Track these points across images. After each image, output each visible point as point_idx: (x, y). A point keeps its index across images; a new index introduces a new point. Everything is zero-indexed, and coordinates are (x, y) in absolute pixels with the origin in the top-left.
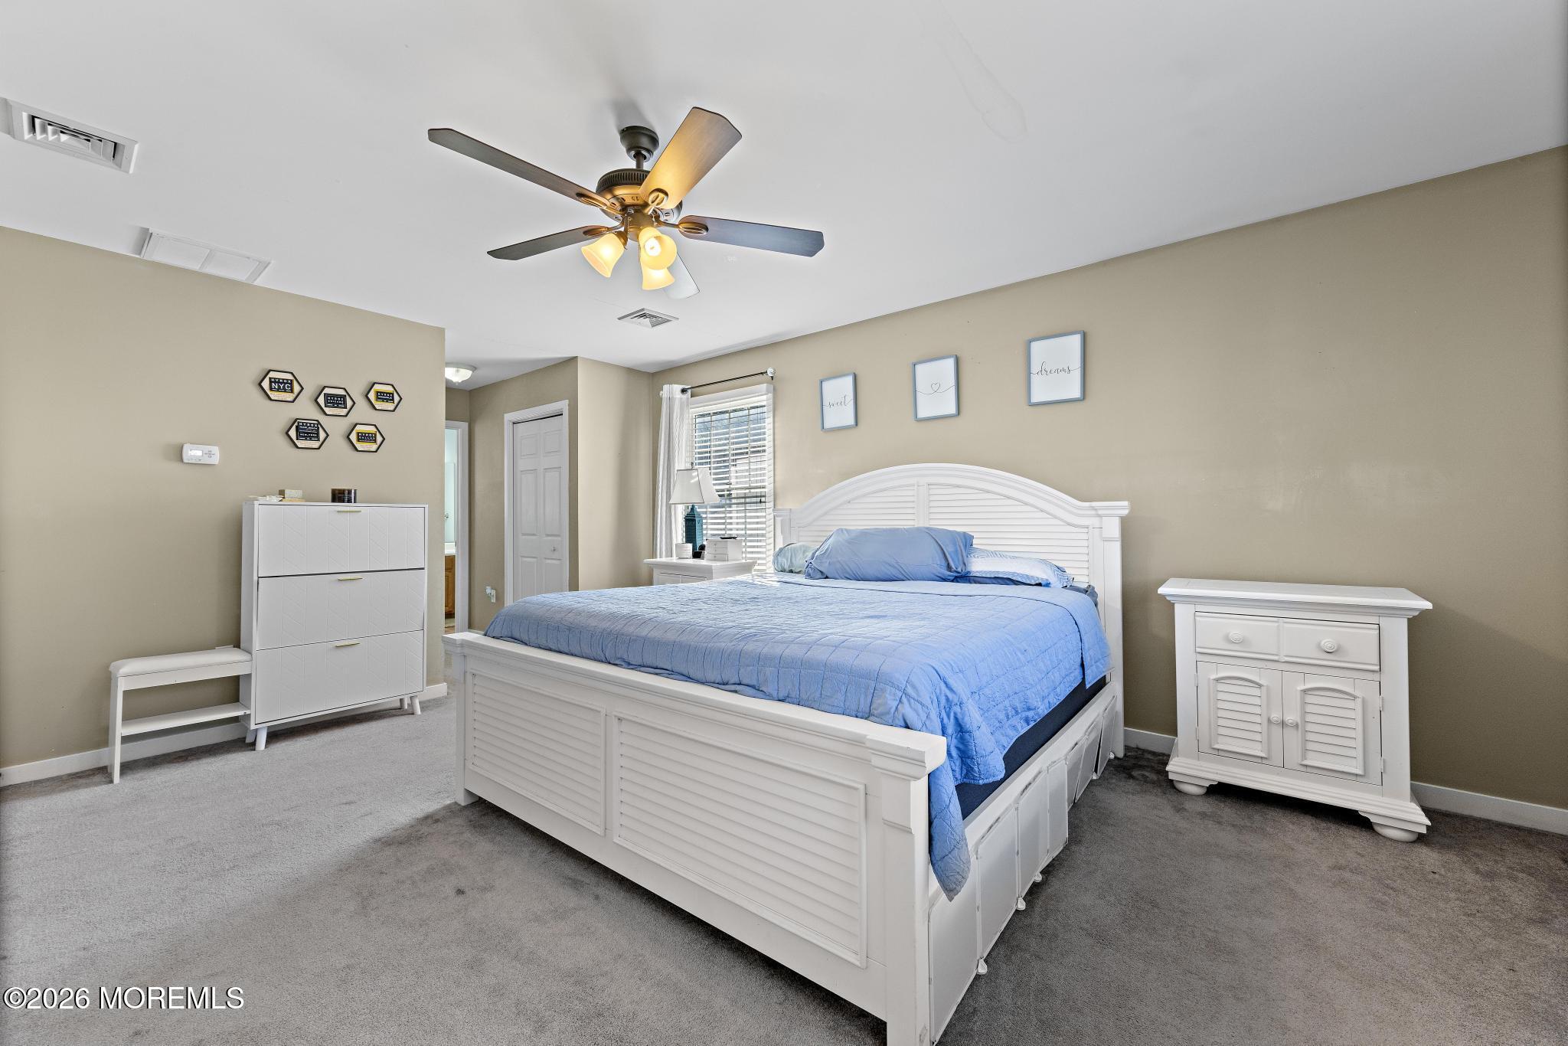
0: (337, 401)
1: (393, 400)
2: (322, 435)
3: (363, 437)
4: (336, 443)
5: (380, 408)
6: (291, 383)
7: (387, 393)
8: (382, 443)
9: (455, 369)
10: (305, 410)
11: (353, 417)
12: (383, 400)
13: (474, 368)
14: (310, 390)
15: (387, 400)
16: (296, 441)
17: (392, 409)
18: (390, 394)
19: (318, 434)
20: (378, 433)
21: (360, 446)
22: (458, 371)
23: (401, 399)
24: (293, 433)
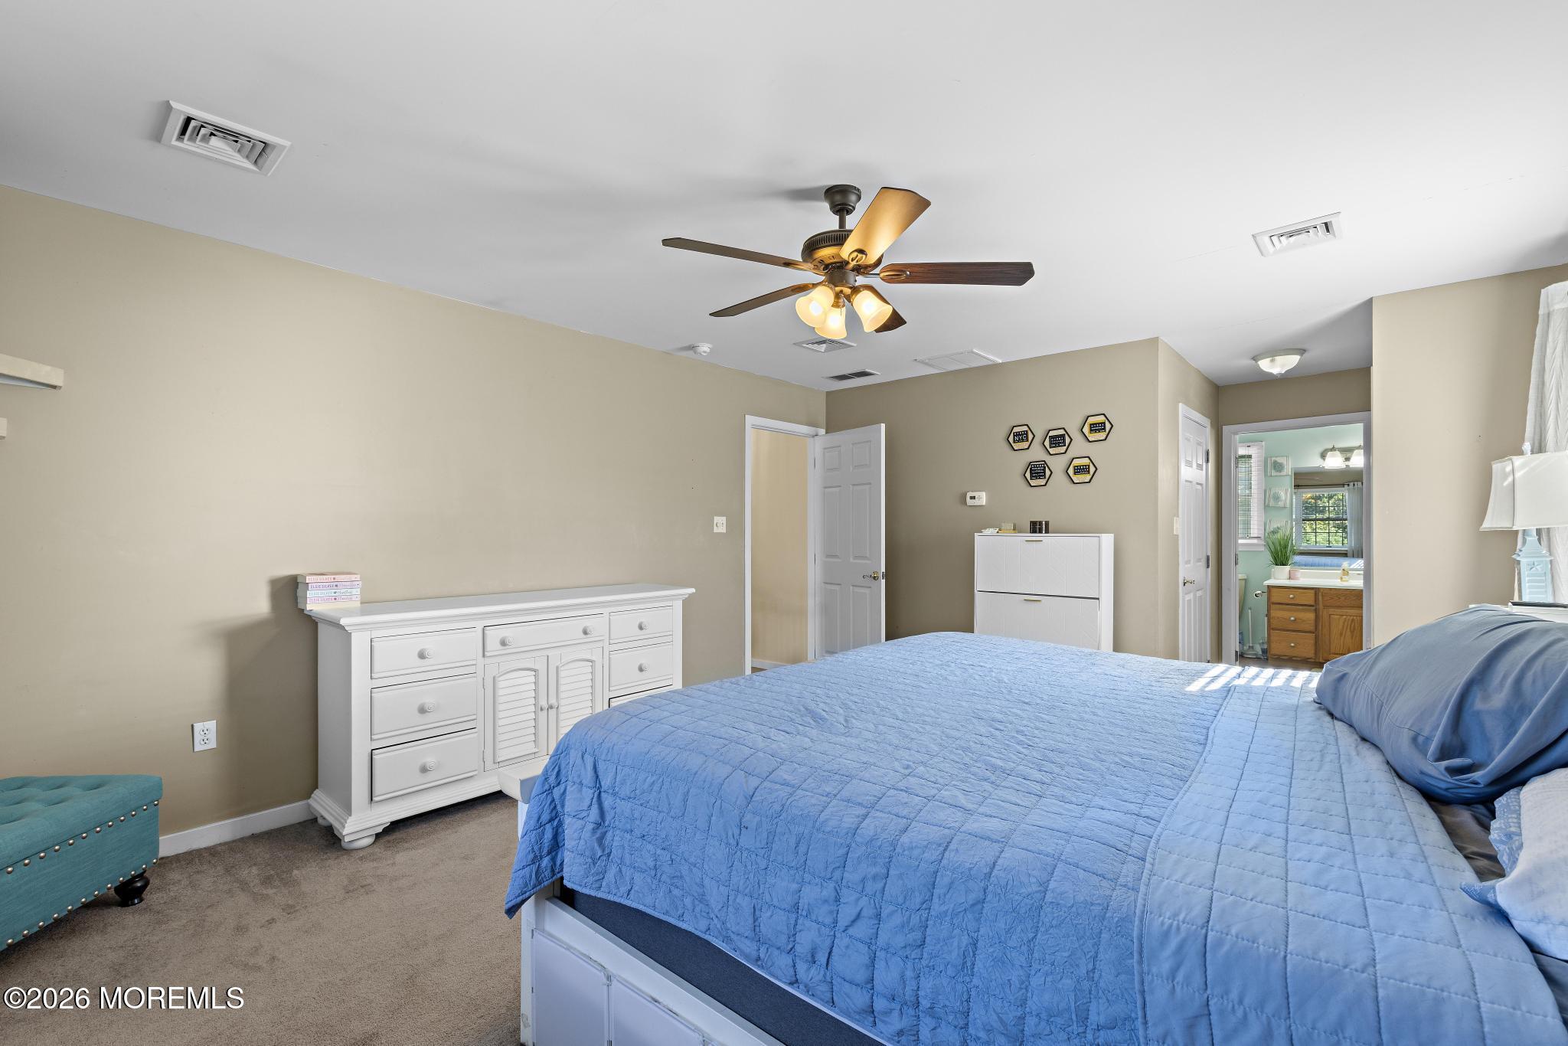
0: (1058, 441)
1: (1104, 429)
2: (1048, 473)
3: (1079, 470)
4: (1058, 479)
5: (1093, 439)
6: (1027, 434)
7: (1099, 424)
8: (1095, 472)
9: (1268, 359)
10: (1036, 453)
11: (1071, 454)
12: (1096, 431)
13: (1302, 351)
14: (1039, 434)
15: (1099, 431)
16: (1030, 481)
17: (1103, 438)
18: (1101, 423)
19: (1045, 473)
20: (1091, 464)
21: (1076, 479)
22: (1272, 361)
23: (1112, 426)
24: (1028, 475)
